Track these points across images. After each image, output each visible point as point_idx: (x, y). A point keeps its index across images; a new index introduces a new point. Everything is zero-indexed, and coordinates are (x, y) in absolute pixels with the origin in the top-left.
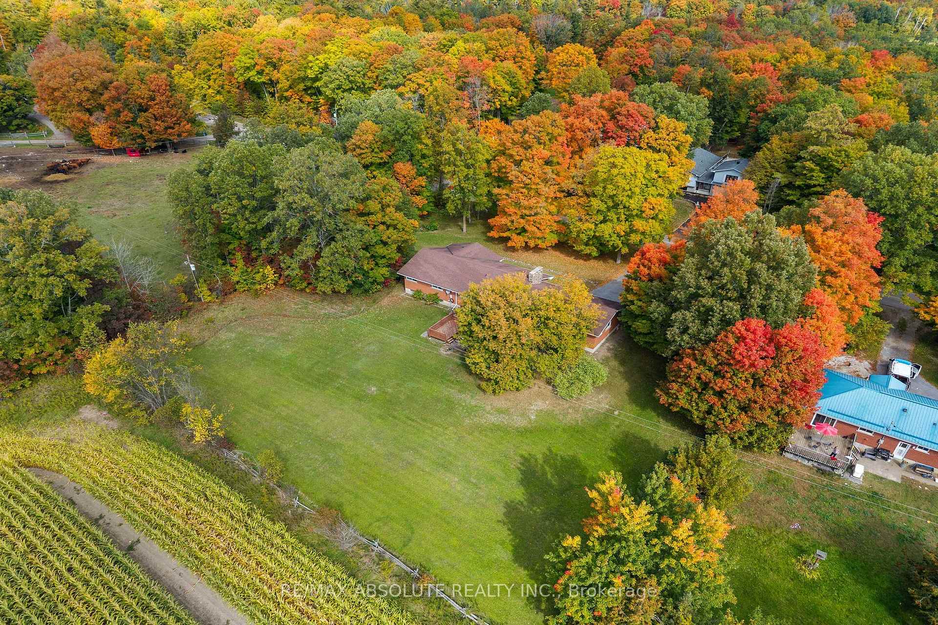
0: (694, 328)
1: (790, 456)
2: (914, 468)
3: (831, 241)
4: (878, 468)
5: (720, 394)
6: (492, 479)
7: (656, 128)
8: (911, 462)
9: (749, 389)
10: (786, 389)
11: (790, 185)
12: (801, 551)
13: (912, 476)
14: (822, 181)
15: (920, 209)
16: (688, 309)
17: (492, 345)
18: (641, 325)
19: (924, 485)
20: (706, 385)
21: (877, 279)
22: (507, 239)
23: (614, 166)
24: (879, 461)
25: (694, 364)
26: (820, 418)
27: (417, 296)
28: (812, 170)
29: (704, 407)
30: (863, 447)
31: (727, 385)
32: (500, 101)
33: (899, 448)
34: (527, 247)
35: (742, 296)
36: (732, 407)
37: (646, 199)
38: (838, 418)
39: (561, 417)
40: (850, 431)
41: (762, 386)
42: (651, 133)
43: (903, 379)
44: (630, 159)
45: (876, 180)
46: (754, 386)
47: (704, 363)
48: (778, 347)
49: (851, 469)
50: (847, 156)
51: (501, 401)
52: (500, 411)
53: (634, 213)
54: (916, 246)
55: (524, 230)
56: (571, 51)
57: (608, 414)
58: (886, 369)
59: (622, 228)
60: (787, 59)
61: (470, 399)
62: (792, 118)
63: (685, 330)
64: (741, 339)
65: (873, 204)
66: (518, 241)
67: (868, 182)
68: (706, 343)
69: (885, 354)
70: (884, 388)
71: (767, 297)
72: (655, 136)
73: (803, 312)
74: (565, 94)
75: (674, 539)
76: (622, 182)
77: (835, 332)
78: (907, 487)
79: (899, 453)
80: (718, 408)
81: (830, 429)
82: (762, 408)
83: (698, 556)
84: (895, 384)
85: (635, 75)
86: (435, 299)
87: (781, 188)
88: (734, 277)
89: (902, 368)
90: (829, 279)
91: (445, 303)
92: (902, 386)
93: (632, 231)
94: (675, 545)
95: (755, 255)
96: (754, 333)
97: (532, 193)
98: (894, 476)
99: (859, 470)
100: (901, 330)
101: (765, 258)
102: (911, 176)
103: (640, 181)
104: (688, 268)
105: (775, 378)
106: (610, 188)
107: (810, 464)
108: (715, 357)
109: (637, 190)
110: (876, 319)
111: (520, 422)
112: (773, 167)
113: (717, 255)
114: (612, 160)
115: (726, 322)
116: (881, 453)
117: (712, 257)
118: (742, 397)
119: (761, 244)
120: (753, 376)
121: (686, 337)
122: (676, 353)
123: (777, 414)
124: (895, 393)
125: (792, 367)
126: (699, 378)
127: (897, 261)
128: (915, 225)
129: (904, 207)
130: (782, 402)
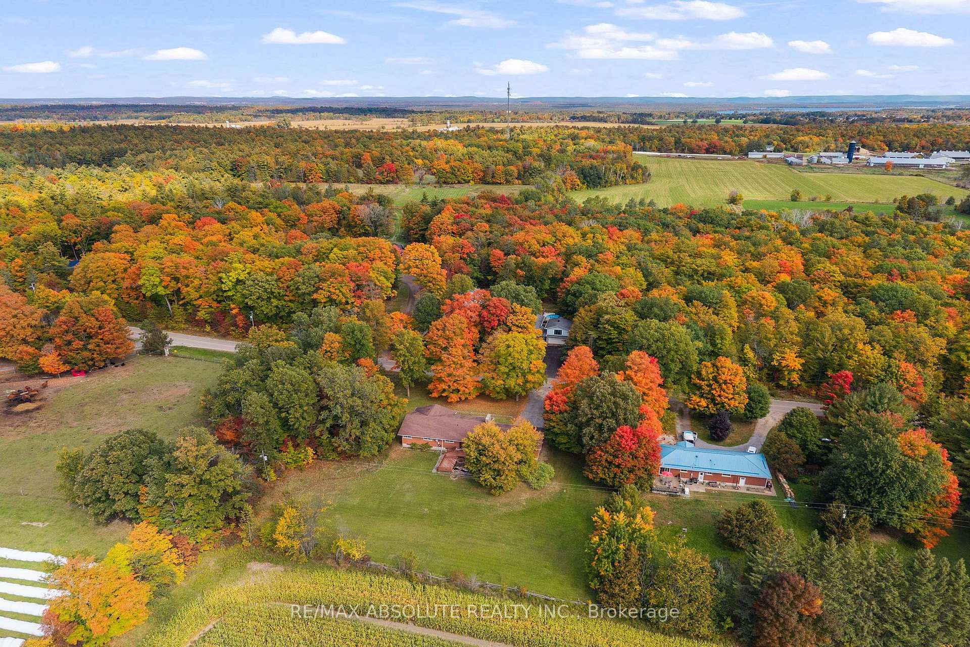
0: (596, 435)
1: (656, 492)
2: (709, 484)
3: (641, 379)
4: (695, 487)
5: (618, 466)
6: (522, 540)
7: (514, 313)
8: (707, 481)
9: (631, 461)
10: (647, 457)
11: (599, 338)
12: (676, 533)
13: (709, 488)
14: (617, 336)
15: (672, 353)
16: (589, 426)
17: (496, 466)
18: (562, 439)
19: (715, 491)
20: (610, 463)
21: (664, 391)
22: (447, 397)
23: (508, 346)
24: (694, 484)
25: (603, 454)
26: (662, 469)
27: (413, 447)
28: (610, 330)
29: (612, 475)
30: (685, 480)
31: (620, 461)
32: (386, 294)
33: (700, 475)
34: (460, 401)
35: (614, 415)
36: (625, 472)
37: (531, 363)
38: (670, 467)
39: (539, 500)
40: (677, 473)
41: (636, 458)
42: (512, 316)
43: (691, 442)
44: (516, 340)
45: (648, 340)
46: (633, 459)
47: (608, 452)
48: (638, 437)
49: (683, 491)
50: (626, 321)
51: (503, 499)
52: (506, 505)
53: (526, 371)
54: (676, 371)
55: (458, 391)
56: (420, 249)
57: (561, 492)
58: (682, 438)
59: (520, 381)
60: (560, 240)
61: (486, 502)
62: (586, 295)
63: (592, 438)
64: (622, 437)
65: (650, 352)
66: (454, 397)
67: (645, 341)
68: (605, 442)
69: (679, 429)
70: (685, 448)
71: (625, 414)
72: (515, 318)
73: (641, 417)
74: (430, 284)
75: (636, 524)
76: (517, 355)
77: (657, 425)
78: (708, 492)
79: (701, 478)
80: (619, 474)
81: (669, 473)
82: (639, 469)
83: (648, 527)
84: (689, 445)
85: (465, 260)
86: (427, 446)
87: (595, 341)
88: (608, 407)
89: (689, 436)
90: (645, 397)
91: (434, 448)
92: (692, 445)
93: (527, 381)
94: (637, 527)
95: (613, 394)
96: (626, 432)
97: (458, 366)
98: (702, 489)
99: (687, 490)
100: (681, 413)
101: (618, 395)
102: (663, 335)
103: (525, 353)
104: (584, 404)
105: (641, 453)
106: (510, 360)
107: (665, 493)
108: (613, 448)
109: (525, 358)
110: (669, 411)
111: (519, 508)
112: (586, 328)
113: (597, 397)
114: (507, 343)
115: (611, 430)
116: (693, 480)
117: (595, 398)
118: (629, 465)
119: (614, 389)
120: (631, 454)
121: (594, 441)
122: (590, 450)
123: (646, 471)
124: (690, 450)
125: (647, 446)
126: (606, 460)
127: (670, 380)
128: (672, 361)
129: (665, 352)
130: (647, 463)
